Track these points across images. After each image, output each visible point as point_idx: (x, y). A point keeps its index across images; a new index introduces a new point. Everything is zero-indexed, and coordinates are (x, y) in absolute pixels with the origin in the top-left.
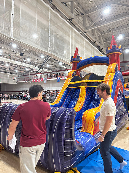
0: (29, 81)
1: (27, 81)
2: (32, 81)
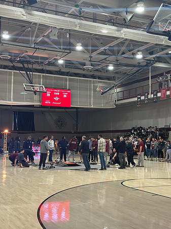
0: (151, 96)
1: (143, 98)
2: (159, 95)
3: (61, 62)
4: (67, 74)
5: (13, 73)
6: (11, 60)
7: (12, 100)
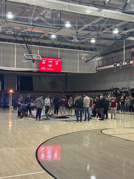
0: (125, 63)
3: (53, 36)
4: (59, 46)
5: (16, 45)
6: (14, 35)
7: (15, 67)
